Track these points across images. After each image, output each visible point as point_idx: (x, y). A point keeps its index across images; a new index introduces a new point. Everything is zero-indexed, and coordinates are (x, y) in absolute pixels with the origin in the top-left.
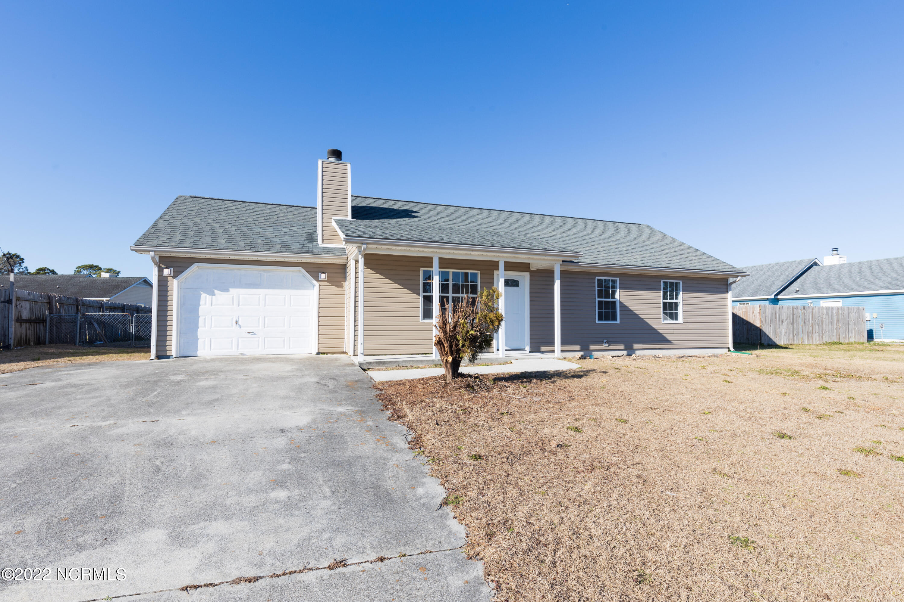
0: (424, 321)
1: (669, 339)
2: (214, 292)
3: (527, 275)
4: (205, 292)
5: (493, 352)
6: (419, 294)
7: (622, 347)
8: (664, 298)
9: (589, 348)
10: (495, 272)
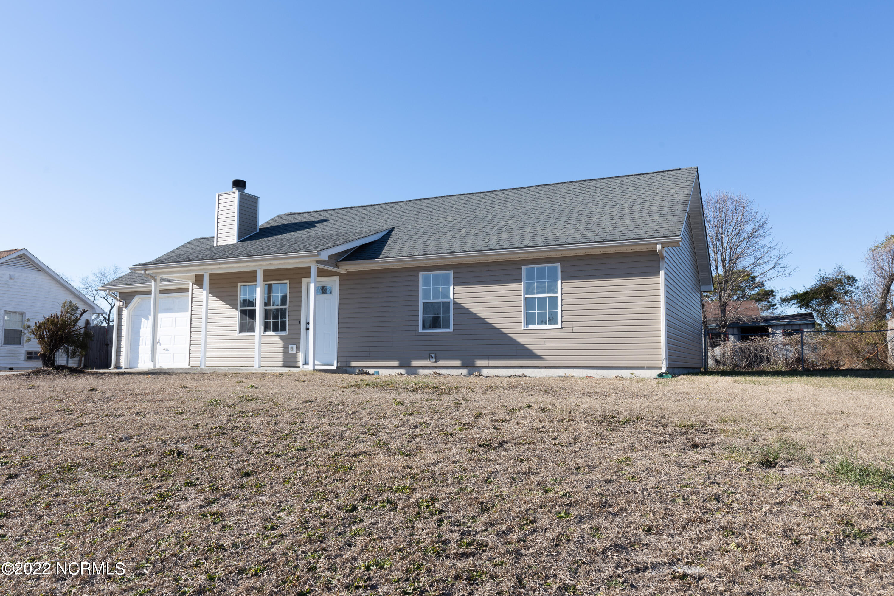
0: (240, 334)
1: (538, 352)
2: (148, 317)
3: (336, 279)
4: (144, 318)
5: (299, 367)
6: (236, 309)
7: (458, 363)
8: (527, 292)
9: (410, 364)
10: (305, 281)
